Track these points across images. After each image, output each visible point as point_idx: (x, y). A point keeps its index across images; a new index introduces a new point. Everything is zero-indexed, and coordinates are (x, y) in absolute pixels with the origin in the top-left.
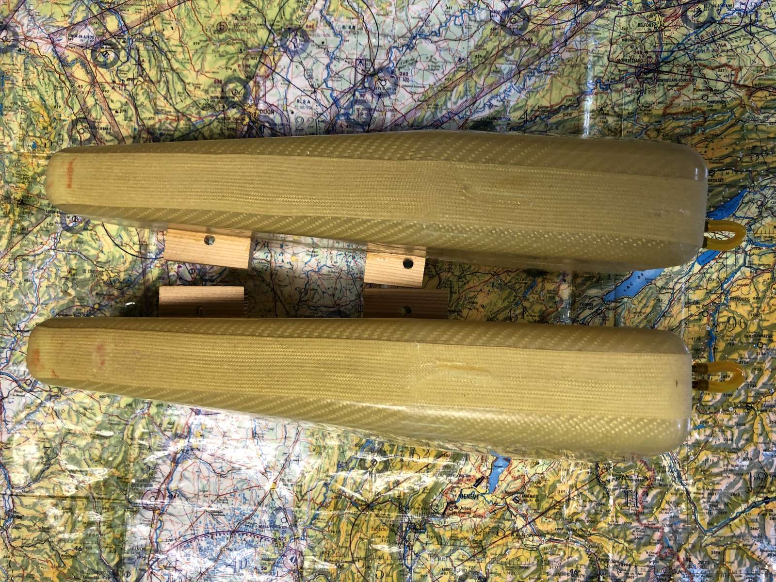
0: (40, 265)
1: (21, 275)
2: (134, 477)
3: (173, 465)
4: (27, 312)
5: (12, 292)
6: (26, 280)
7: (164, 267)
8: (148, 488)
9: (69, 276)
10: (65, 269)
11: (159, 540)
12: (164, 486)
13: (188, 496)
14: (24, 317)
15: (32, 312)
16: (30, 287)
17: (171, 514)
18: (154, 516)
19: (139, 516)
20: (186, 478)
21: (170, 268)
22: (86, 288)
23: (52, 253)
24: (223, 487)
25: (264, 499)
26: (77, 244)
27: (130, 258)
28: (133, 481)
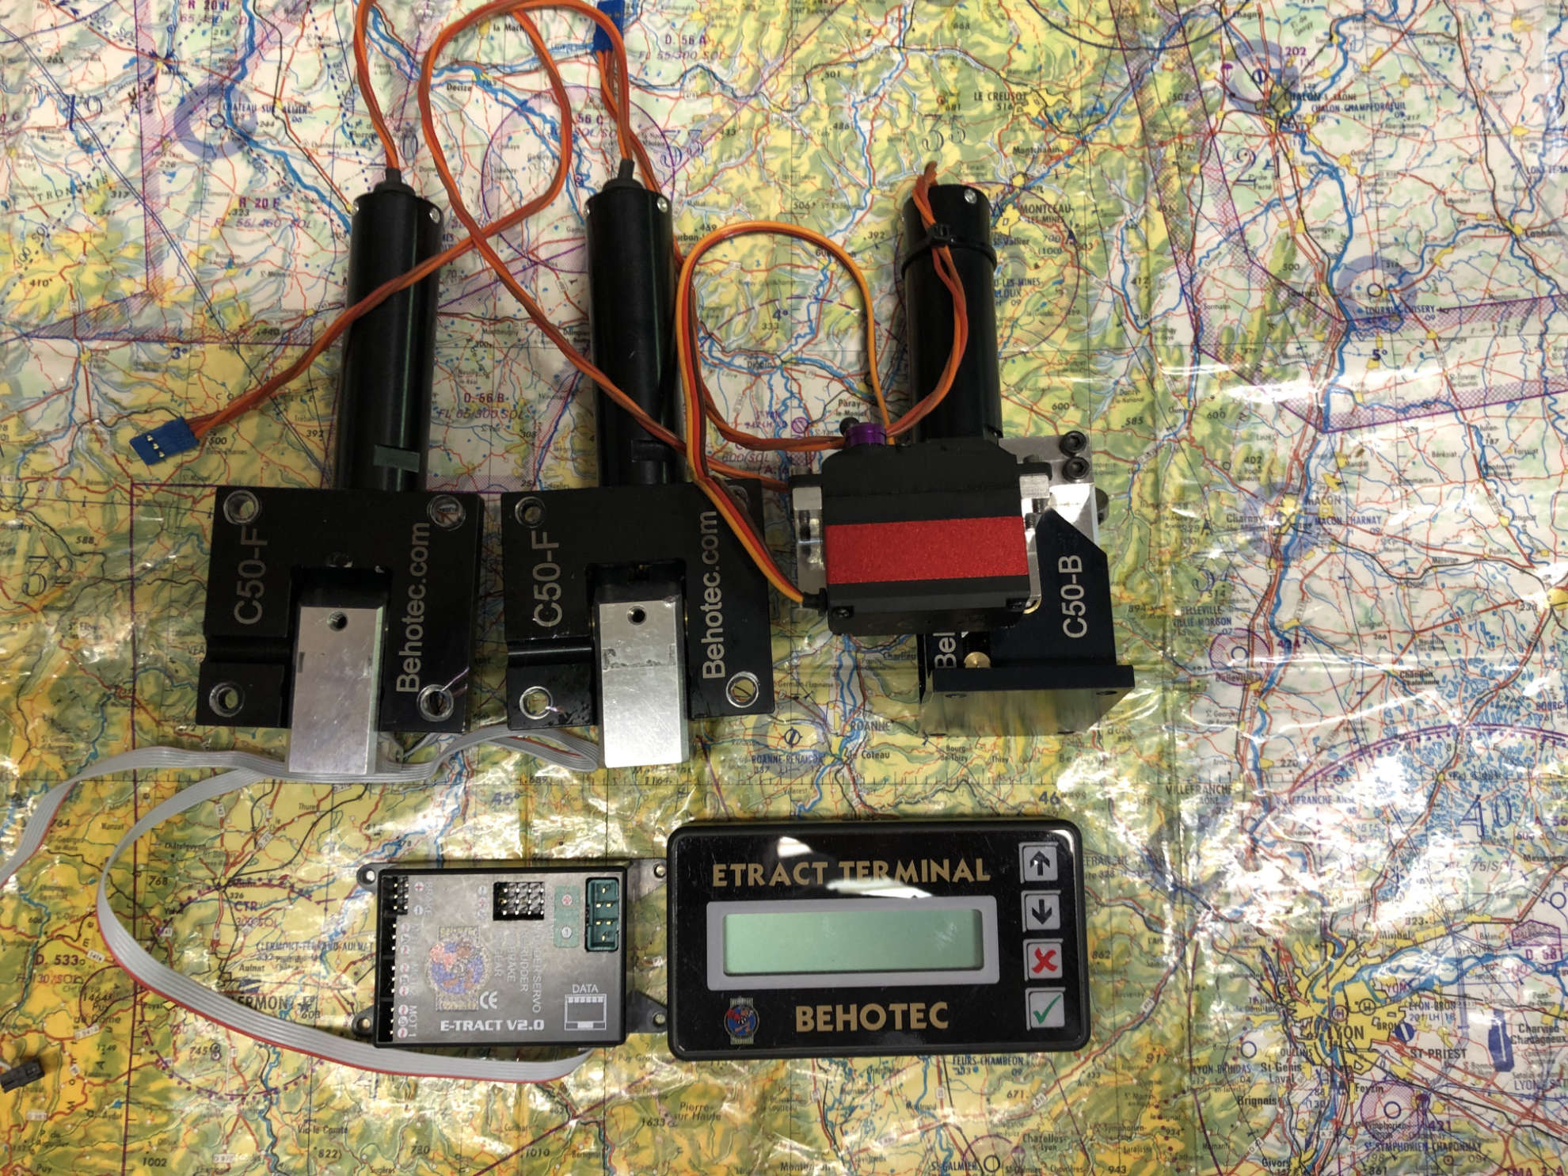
0: (871, 86)
1: (824, 113)
2: (1178, 600)
3: (1274, 565)
4: (847, 207)
5: (805, 158)
6: (839, 126)
7: (1186, 70)
8: (1221, 628)
9: (942, 111)
10: (931, 94)
11: (1263, 764)
12: (1260, 620)
13: (1333, 639)
14: (841, 219)
15: (859, 207)
16: (851, 143)
17: (1292, 692)
18: (1244, 700)
19: (1203, 702)
20: (1320, 596)
21: (1202, 71)
22: (988, 138)
23: (896, 56)
24: (1420, 609)
25: (1539, 632)
26: (956, 32)
27: (1092, 54)
28: (1178, 613)
